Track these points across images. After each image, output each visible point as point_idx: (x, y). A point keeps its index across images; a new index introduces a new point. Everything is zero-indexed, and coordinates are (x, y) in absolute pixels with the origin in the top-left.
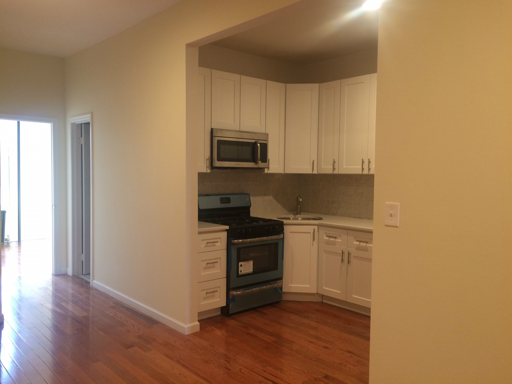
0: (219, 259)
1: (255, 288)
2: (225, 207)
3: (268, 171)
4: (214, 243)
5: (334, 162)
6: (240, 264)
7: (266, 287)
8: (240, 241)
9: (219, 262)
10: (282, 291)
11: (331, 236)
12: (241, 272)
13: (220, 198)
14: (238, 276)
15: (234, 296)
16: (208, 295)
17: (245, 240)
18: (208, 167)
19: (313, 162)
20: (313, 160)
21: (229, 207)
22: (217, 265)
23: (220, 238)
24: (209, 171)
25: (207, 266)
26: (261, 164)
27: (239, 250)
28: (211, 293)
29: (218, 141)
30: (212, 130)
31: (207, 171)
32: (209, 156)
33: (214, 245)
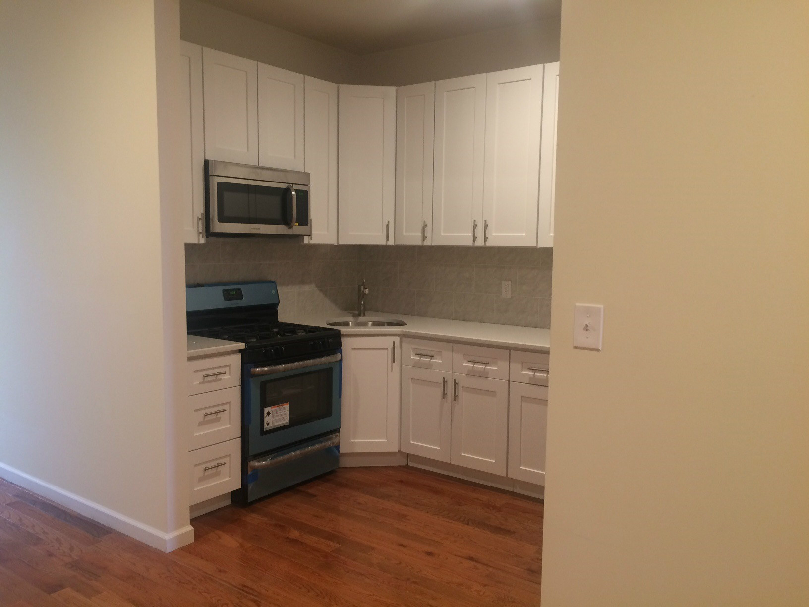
0: (228, 405)
1: (294, 451)
2: (232, 306)
3: (311, 241)
4: (218, 376)
5: (425, 226)
6: (266, 410)
7: (314, 448)
8: (266, 369)
9: (228, 410)
10: (338, 451)
11: (423, 352)
12: (268, 424)
13: (224, 290)
14: (263, 433)
15: (255, 470)
16: (208, 472)
17: (274, 368)
18: (200, 233)
19: (388, 226)
20: (388, 222)
21: (240, 305)
22: (224, 416)
23: (229, 366)
24: (202, 240)
25: (206, 419)
26: (297, 229)
27: (263, 386)
28: (213, 469)
29: (219, 184)
30: (207, 162)
31: (199, 239)
32: (203, 212)
33: (217, 380)
